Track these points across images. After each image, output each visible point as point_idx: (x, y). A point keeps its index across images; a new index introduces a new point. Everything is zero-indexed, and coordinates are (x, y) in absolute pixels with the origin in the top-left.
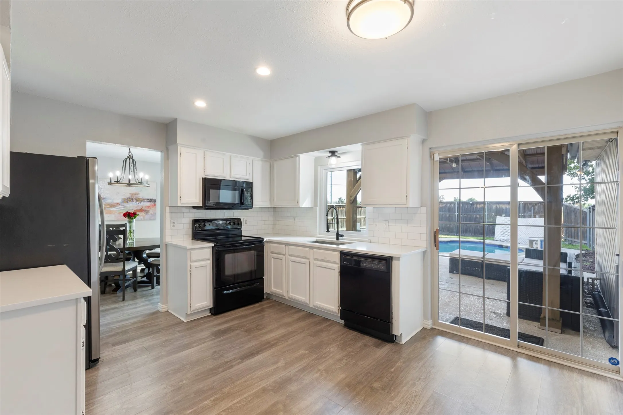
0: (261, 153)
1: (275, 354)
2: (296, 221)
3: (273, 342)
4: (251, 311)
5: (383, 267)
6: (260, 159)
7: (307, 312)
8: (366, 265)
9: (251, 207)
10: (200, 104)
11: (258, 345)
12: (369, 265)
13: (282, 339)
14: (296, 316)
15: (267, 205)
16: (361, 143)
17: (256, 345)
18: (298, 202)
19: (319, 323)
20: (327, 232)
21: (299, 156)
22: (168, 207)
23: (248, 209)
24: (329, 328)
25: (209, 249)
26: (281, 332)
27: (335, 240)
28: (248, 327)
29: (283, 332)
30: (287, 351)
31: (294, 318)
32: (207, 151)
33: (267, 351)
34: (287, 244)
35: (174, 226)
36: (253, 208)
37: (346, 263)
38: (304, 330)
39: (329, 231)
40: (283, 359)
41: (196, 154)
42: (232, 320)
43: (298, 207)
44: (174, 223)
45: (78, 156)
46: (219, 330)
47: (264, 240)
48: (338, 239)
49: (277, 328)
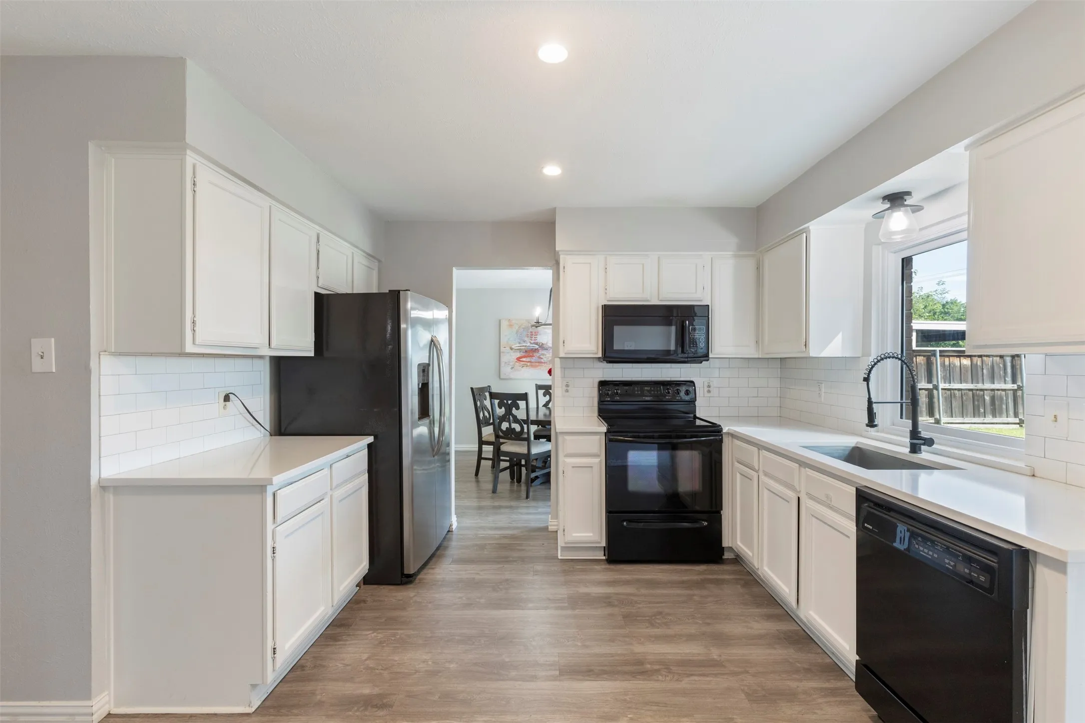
0: (732, 241)
1: (627, 698)
2: (823, 391)
3: (649, 666)
4: (675, 577)
5: (982, 578)
6: (731, 253)
7: (800, 628)
8: (926, 551)
9: (706, 357)
10: (552, 170)
11: (617, 658)
12: (936, 556)
13: (674, 669)
14: (761, 627)
15: (751, 352)
16: (966, 142)
17: (612, 655)
18: (806, 345)
19: (808, 670)
20: (867, 425)
21: (807, 231)
22: (558, 359)
23: (701, 363)
24: (820, 701)
25: (599, 437)
26: (688, 651)
27: (903, 450)
28: (639, 608)
29: (695, 651)
30: (657, 704)
31: (752, 628)
32: (609, 255)
33: (620, 680)
34: (761, 446)
35: (567, 391)
36: (710, 360)
37: (871, 527)
38: (747, 672)
39: (876, 423)
40: (631, 719)
41: (590, 263)
42: (627, 583)
43: (806, 358)
44: (567, 386)
45: (389, 291)
46: (588, 594)
47: (722, 431)
48: (914, 449)
49: (690, 638)
